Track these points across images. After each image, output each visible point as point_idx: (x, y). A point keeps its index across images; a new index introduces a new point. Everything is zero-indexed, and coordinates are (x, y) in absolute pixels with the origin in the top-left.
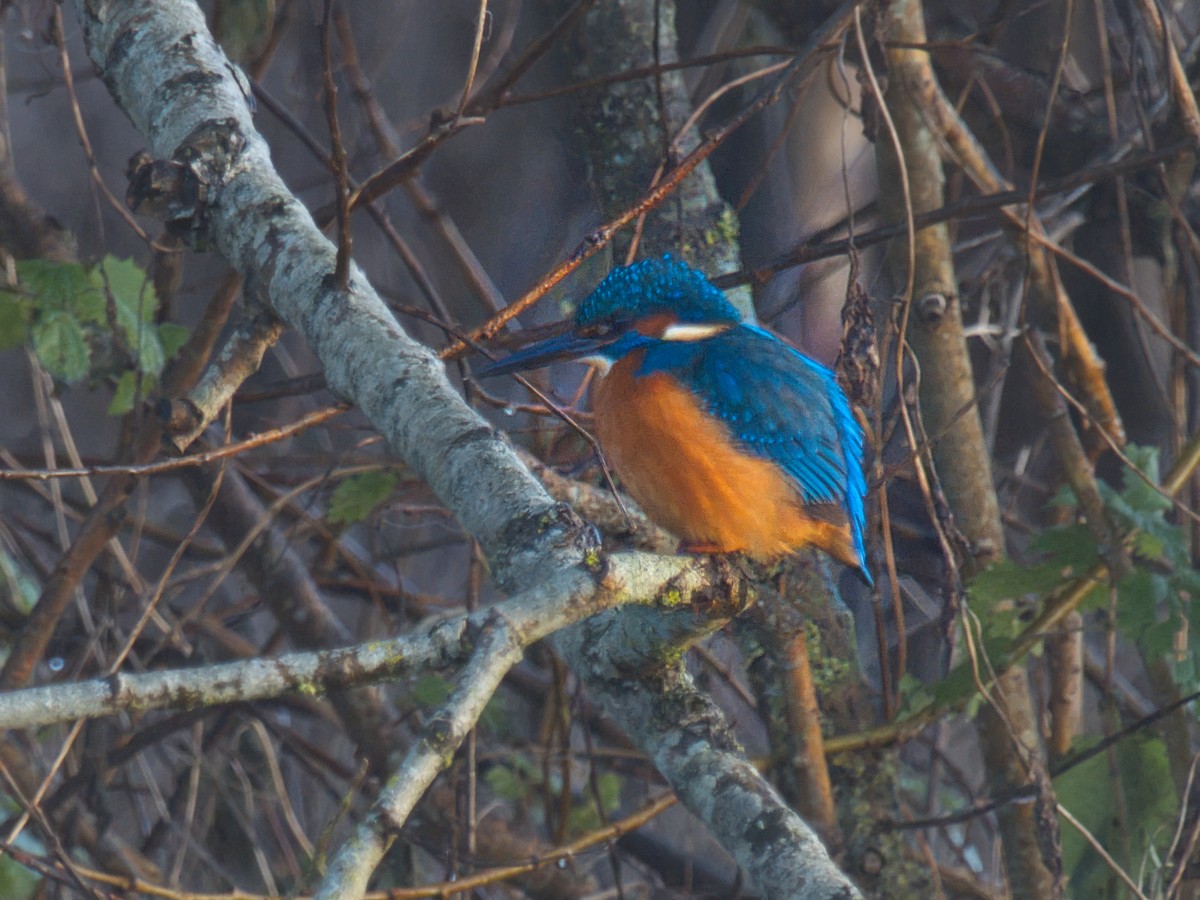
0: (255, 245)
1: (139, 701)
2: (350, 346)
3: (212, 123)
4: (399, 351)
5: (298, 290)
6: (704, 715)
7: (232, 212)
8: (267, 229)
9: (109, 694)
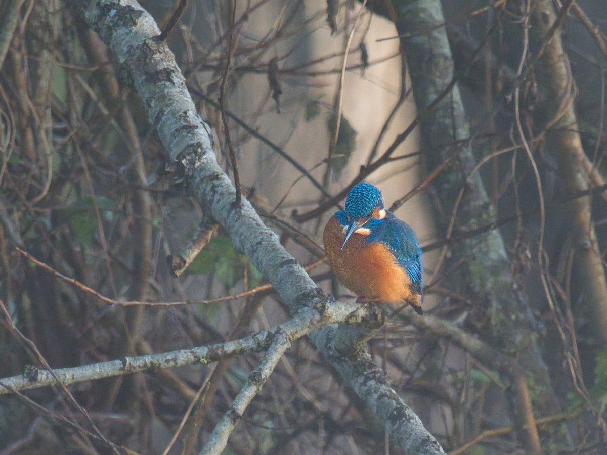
0: (207, 192)
1: (135, 368)
2: (241, 230)
3: (192, 145)
4: (260, 231)
5: (222, 209)
6: (373, 370)
7: (198, 179)
8: (211, 185)
9: (122, 366)
